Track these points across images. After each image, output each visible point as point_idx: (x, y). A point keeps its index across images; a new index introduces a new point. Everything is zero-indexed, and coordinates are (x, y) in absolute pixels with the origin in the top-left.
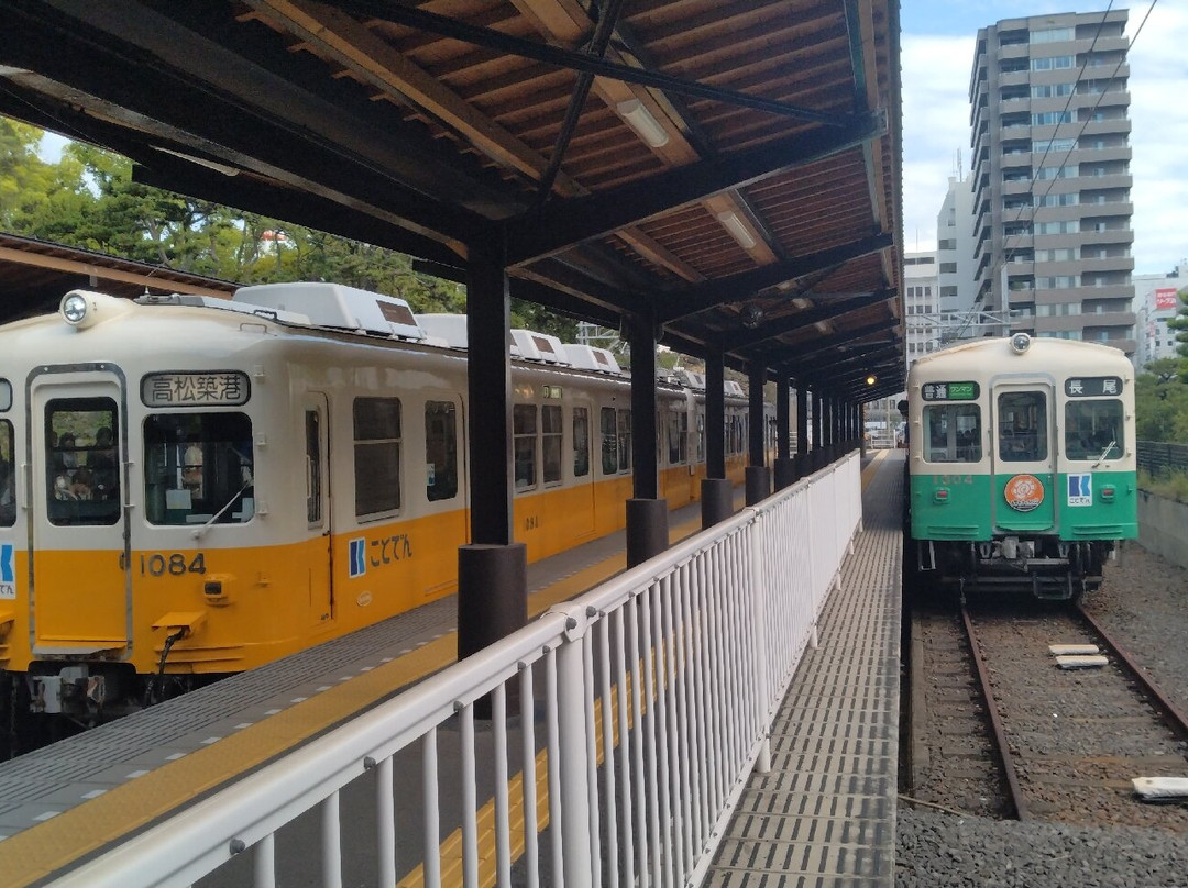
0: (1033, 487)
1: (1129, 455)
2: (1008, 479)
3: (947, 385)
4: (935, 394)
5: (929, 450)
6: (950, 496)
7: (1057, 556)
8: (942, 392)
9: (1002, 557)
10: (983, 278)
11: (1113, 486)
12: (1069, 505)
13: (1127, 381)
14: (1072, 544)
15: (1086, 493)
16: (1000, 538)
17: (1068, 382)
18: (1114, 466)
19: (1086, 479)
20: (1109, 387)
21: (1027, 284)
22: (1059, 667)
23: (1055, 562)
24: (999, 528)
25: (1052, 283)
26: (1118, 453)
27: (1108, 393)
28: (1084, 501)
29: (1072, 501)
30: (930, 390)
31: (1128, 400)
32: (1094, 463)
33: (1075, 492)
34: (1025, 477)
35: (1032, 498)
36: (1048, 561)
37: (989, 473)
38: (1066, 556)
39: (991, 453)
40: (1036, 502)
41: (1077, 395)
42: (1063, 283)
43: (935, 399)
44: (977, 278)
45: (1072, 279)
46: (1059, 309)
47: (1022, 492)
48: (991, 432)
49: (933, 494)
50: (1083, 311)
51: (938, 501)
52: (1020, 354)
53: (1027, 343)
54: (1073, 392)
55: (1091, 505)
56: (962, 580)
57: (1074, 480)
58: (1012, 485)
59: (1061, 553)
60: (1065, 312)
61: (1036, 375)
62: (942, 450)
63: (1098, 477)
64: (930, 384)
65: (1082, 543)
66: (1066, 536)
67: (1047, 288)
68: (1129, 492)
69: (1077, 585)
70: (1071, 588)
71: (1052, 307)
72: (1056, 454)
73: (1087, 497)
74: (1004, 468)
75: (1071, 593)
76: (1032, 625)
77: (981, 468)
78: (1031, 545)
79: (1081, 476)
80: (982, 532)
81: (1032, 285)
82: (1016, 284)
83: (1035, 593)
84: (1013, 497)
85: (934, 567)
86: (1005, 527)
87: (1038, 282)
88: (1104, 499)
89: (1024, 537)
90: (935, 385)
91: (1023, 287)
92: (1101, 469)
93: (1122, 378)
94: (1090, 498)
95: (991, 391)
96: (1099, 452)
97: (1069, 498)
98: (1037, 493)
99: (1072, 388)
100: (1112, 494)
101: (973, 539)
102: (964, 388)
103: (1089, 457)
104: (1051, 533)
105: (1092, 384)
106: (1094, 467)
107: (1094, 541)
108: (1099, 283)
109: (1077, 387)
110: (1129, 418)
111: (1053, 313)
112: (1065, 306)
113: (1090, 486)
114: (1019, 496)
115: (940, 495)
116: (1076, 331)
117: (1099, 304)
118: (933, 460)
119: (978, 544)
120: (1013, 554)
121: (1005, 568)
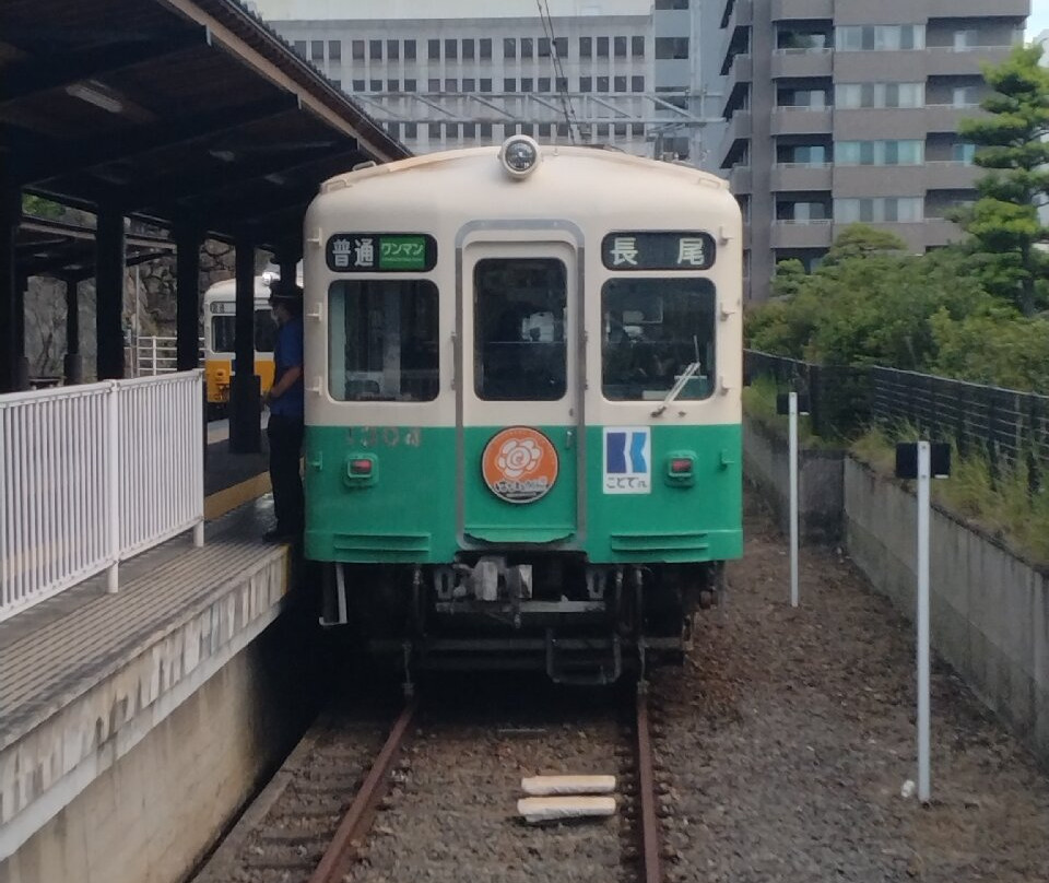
0: (536, 454)
1: (725, 391)
2: (489, 437)
3: (377, 239)
4: (353, 257)
5: (340, 373)
6: (376, 470)
7: (583, 596)
8: (365, 252)
9: (471, 596)
10: (733, 23)
11: (692, 455)
12: (606, 491)
13: (724, 242)
14: (610, 570)
15: (639, 467)
16: (470, 558)
17: (608, 242)
18: (696, 413)
19: (639, 439)
20: (690, 251)
21: (820, 39)
22: (521, 821)
23: (578, 606)
24: (468, 537)
25: (868, 40)
26: (705, 386)
27: (686, 266)
28: (632, 483)
29: (611, 484)
30: (342, 250)
31: (728, 280)
32: (654, 406)
33: (617, 465)
34: (520, 432)
35: (535, 475)
36: (566, 605)
37: (452, 423)
38: (600, 595)
39: (457, 385)
40: (541, 484)
41: (625, 267)
42: (889, 40)
43: (352, 267)
44: (724, 24)
45: (907, 32)
46: (879, 93)
47: (517, 465)
48: (457, 342)
49: (344, 468)
50: (928, 100)
51: (354, 484)
52: (518, 180)
53: (531, 158)
54: (617, 261)
55: (647, 490)
56: (407, 646)
57: (617, 441)
58: (496, 451)
59: (590, 587)
60: (892, 102)
61: (546, 224)
62: (373, 376)
63: (664, 436)
64: (342, 237)
65: (629, 569)
66: (598, 554)
67: (857, 49)
68: (723, 467)
69: (630, 653)
70: (618, 662)
71: (867, 89)
72: (582, 386)
73: (641, 476)
74: (484, 414)
75: (618, 672)
76: (533, 736)
77: (437, 413)
78: (526, 573)
79: (629, 432)
80: (438, 547)
81: (829, 43)
82: (798, 38)
83: (549, 671)
84: (498, 474)
85: (343, 619)
86: (477, 536)
87: (840, 35)
88: (675, 480)
89: (514, 555)
90: (354, 239)
91: (810, 44)
92: (669, 420)
93: (716, 237)
94: (646, 477)
95: (459, 253)
96: (666, 383)
97: (606, 476)
98: (544, 467)
99: (616, 252)
100: (687, 469)
101: (419, 560)
102: (407, 247)
103: (646, 394)
104: (568, 547)
105: (657, 244)
106: (655, 415)
107: (648, 565)
108: (960, 43)
109: (626, 251)
110: (725, 316)
111: (867, 102)
112: (892, 87)
113: (646, 453)
114: (508, 472)
115: (357, 470)
116: (913, 140)
117: (959, 86)
118: (350, 395)
119: (429, 570)
120: (490, 591)
121: (478, 620)
